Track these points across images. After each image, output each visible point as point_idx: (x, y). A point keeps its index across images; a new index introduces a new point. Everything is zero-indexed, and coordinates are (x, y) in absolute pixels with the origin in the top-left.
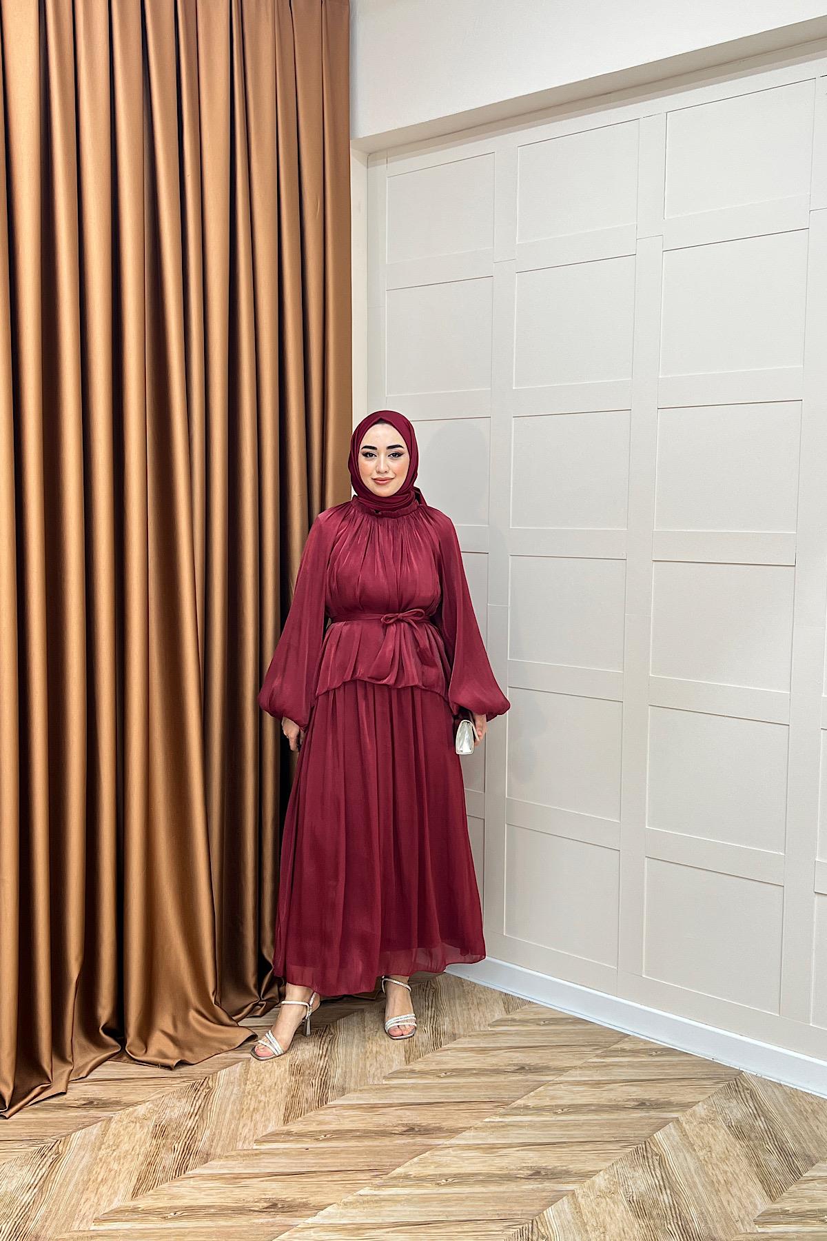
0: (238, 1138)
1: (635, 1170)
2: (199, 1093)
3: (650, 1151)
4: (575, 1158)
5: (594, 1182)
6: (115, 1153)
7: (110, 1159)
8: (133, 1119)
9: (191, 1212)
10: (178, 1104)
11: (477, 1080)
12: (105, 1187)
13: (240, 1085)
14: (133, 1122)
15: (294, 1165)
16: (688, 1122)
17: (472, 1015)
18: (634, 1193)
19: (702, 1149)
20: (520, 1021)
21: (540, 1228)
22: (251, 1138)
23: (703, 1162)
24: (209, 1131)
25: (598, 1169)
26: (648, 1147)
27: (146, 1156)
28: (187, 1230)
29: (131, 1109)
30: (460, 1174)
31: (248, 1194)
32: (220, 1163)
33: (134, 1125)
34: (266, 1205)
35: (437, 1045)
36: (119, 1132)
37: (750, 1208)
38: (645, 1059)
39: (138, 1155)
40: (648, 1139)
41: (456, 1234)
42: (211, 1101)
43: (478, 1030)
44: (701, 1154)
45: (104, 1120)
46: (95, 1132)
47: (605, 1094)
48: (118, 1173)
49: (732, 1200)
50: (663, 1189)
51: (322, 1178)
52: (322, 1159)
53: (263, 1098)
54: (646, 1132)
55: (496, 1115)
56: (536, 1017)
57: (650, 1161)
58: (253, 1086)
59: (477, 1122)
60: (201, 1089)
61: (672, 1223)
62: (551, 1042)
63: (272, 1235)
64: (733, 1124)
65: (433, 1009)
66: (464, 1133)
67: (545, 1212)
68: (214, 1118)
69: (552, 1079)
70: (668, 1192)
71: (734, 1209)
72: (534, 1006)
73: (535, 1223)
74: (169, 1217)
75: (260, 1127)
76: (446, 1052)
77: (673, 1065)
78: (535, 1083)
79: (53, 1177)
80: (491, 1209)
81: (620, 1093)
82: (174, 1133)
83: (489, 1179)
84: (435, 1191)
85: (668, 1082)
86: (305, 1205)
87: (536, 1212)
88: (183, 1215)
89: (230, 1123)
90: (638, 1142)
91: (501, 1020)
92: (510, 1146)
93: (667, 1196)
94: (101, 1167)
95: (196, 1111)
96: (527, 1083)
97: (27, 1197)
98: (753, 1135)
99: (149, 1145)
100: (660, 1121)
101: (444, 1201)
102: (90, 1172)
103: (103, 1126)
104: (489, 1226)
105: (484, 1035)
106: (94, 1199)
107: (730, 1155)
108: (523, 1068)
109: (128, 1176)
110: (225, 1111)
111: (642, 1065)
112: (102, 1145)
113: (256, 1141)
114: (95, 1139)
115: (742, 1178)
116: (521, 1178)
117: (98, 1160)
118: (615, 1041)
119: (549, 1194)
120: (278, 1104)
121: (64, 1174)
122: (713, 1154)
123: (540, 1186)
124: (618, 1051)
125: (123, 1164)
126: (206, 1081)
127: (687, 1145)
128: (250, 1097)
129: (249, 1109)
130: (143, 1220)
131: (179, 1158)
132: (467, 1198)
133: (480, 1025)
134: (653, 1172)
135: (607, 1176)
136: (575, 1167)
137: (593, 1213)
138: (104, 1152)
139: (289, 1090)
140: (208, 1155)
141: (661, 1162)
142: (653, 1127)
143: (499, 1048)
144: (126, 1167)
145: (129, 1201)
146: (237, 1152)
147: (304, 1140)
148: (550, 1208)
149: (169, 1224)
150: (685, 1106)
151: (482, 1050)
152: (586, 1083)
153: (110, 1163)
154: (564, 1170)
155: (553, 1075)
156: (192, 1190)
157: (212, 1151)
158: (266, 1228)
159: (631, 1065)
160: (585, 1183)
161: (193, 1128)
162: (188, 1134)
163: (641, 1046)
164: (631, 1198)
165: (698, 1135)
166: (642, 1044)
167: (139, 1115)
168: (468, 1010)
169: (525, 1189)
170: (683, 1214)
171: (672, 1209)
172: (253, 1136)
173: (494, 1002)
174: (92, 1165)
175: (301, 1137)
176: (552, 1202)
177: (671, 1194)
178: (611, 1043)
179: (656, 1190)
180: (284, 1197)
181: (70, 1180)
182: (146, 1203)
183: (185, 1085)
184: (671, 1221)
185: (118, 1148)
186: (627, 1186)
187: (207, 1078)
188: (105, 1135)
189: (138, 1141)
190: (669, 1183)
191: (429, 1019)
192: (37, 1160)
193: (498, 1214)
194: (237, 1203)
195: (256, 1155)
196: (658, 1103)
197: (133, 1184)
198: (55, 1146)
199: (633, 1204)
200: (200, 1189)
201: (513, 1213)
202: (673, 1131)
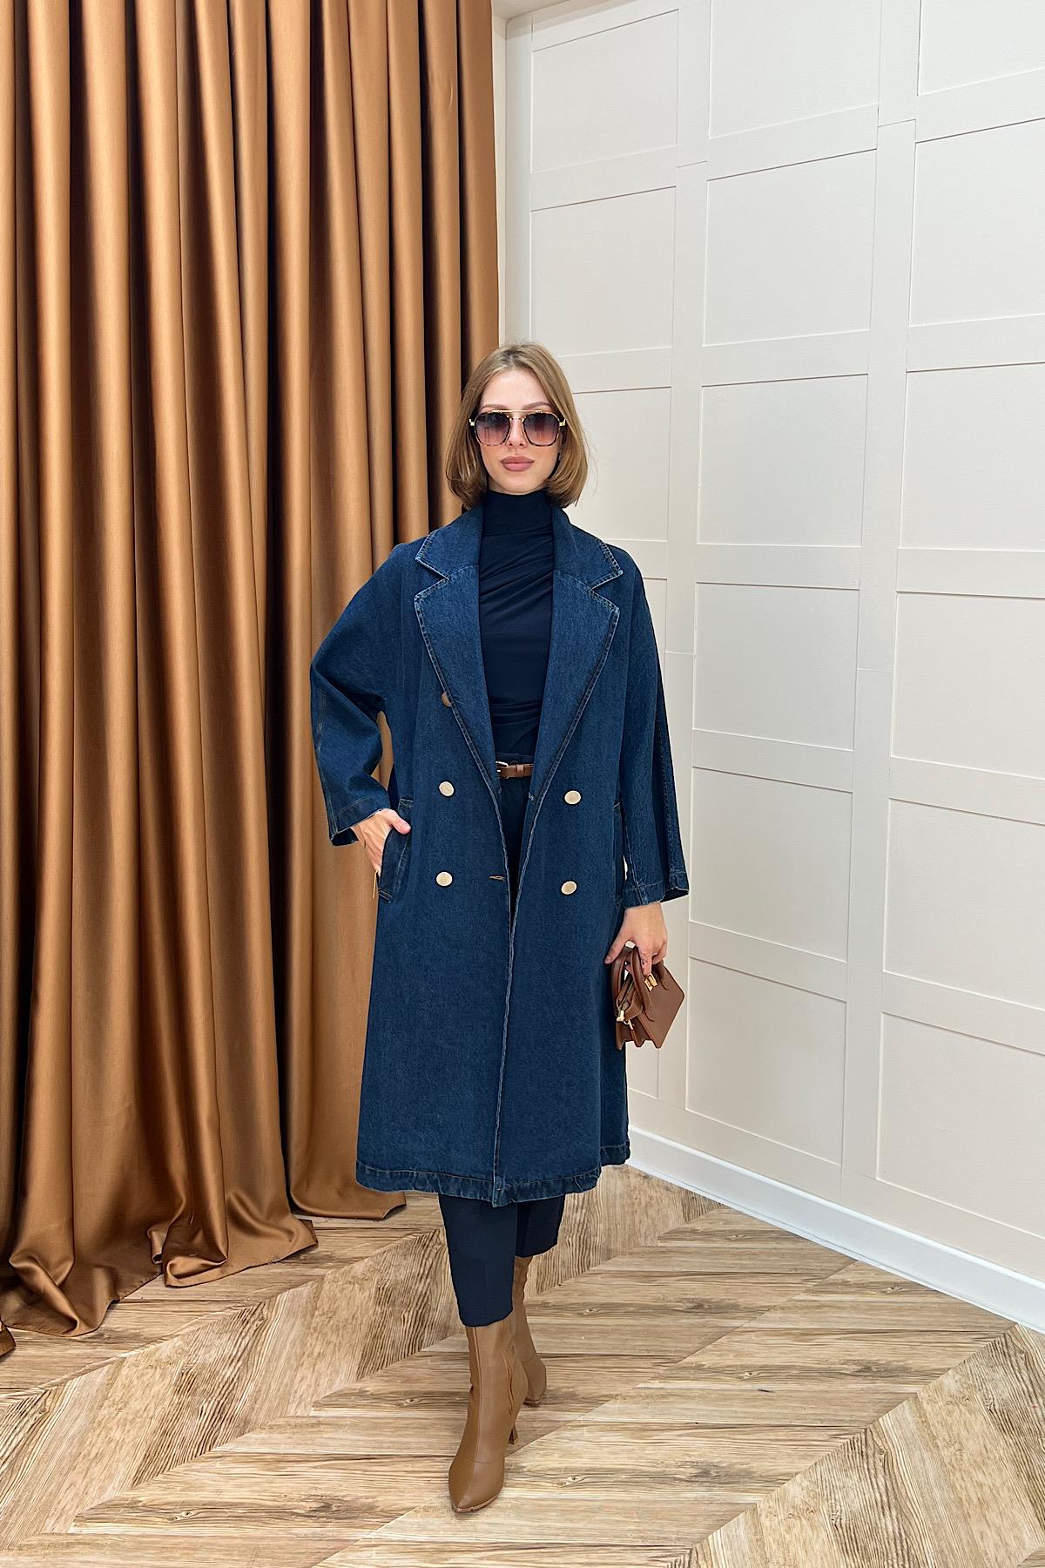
0: (292, 1398)
1: (847, 1476)
2: (248, 1326)
3: (872, 1446)
4: (761, 1451)
5: (785, 1492)
6: (120, 1413)
7: (112, 1423)
8: (153, 1363)
9: (212, 1511)
10: (217, 1342)
11: (637, 1322)
12: (97, 1469)
14: (152, 1366)
15: (361, 1443)
16: (932, 1401)
17: (637, 1221)
18: (843, 1513)
19: (948, 1446)
20: (703, 1233)
21: (700, 1563)
22: (309, 1399)
23: (948, 1466)
24: (253, 1384)
25: (795, 1471)
26: (869, 1438)
27: (162, 1421)
28: (201, 1541)
29: (152, 1347)
30: (594, 1469)
31: (292, 1488)
32: (261, 1436)
33: (151, 1371)
34: (315, 1505)
35: (583, 1265)
36: (131, 1382)
37: (1014, 1544)
38: (874, 1297)
39: (151, 1418)
40: (871, 1426)
42: (262, 1340)
43: (643, 1244)
44: (946, 1453)
45: (112, 1363)
46: (99, 1380)
47: (814, 1350)
48: (120, 1444)
49: (988, 1531)
50: (886, 1508)
51: (400, 1467)
52: (403, 1436)
53: (334, 1338)
54: (867, 1415)
55: (653, 1378)
56: (728, 1227)
57: (871, 1461)
58: (322, 1318)
59: (628, 1387)
60: (252, 1319)
61: (896, 1565)
62: (744, 1267)
63: (318, 1556)
64: (997, 1407)
65: (584, 1211)
66: (606, 1404)
67: (710, 1537)
68: (263, 1363)
69: (739, 1325)
70: (894, 1513)
71: (989, 1546)
72: (726, 1211)
73: (694, 1554)
74: (179, 1519)
75: (324, 1381)
76: (594, 1278)
77: (915, 1309)
78: (716, 1330)
79: (31, 1447)
80: (632, 1527)
81: (835, 1351)
82: (205, 1386)
83: (637, 1478)
84: (555, 1495)
85: (907, 1336)
86: (370, 1509)
87: (697, 1537)
88: (198, 1516)
89: (284, 1373)
90: (854, 1429)
91: (677, 1232)
92: (670, 1428)
93: (892, 1519)
94: (99, 1435)
95: (239, 1354)
96: (705, 1330)
98: (1025, 1427)
99: (169, 1400)
100: (889, 1396)
101: (566, 1511)
102: (82, 1443)
103: (112, 1371)
104: (628, 1556)
105: (651, 1253)
106: (81, 1486)
107: (989, 1458)
108: (700, 1306)
109: (132, 1452)
110: (280, 1353)
111: (871, 1307)
112: (105, 1400)
113: (317, 1405)
114: (97, 1391)
115: (1004, 1494)
116: (681, 1480)
117: (96, 1423)
118: (835, 1269)
119: (718, 1509)
120: (353, 1347)
121: (46, 1445)
122: (964, 1455)
123: (706, 1494)
124: (838, 1284)
125: (129, 1431)
126: (259, 1310)
127: (927, 1436)
128: (315, 1335)
129: (312, 1354)
130: (140, 1521)
131: (206, 1427)
132: (600, 1508)
133: (646, 1237)
134: (874, 1480)
135: (806, 1483)
136: (761, 1466)
137: (781, 1543)
138: (106, 1412)
139: (371, 1327)
140: (246, 1422)
141: (887, 1464)
142: (878, 1407)
143: (670, 1275)
144: (132, 1437)
145: (128, 1491)
146: (286, 1419)
147: (382, 1405)
148: (718, 1531)
149: (176, 1530)
150: (928, 1375)
151: (645, 1276)
152: (787, 1333)
153: (111, 1429)
154: (745, 1470)
155: (743, 1318)
156: (217, 1477)
157: (253, 1417)
158: (310, 1544)
159: (855, 1307)
160: (773, 1493)
161: (233, 1380)
162: (225, 1389)
163: (872, 1278)
164: (838, 1520)
165: (944, 1424)
166: (872, 1274)
167: (163, 1357)
168: (633, 1214)
169: (686, 1498)
170: (913, 1552)
171: (898, 1541)
172: (313, 1395)
173: (669, 1205)
174: (87, 1431)
175: (377, 1401)
176: (721, 1522)
177: (897, 1518)
178: (829, 1272)
179: (876, 1512)
180: (342, 1494)
181: (53, 1454)
182: (151, 1495)
183: (231, 1312)
184: (895, 1561)
185: (125, 1405)
186: (833, 1501)
187: (262, 1304)
188: (112, 1384)
189: (153, 1397)
190: (896, 1498)
191: (576, 1226)
192: (14, 1421)
193: (642, 1537)
194: (275, 1500)
195: (312, 1425)
196: (889, 1367)
197: (136, 1465)
198: (42, 1400)
199: (840, 1531)
200: (228, 1477)
201: (664, 1536)
202: (907, 1413)
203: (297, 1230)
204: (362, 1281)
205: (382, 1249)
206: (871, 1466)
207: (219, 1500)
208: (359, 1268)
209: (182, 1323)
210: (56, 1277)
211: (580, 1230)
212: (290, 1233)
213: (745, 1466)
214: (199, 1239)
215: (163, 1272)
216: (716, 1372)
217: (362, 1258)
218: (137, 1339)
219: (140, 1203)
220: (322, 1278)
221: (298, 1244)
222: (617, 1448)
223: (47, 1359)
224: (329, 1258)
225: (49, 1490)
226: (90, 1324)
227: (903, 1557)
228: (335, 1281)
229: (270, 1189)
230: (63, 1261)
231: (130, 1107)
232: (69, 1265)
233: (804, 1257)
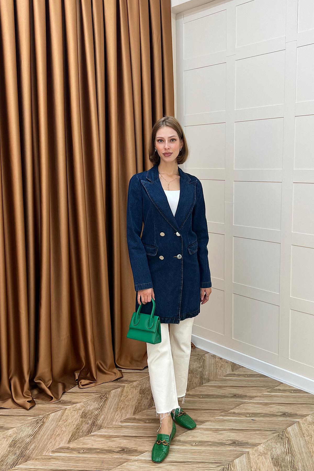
0: (114, 420)
1: (276, 444)
2: (102, 399)
3: (285, 436)
4: (251, 437)
5: (258, 448)
6: (65, 423)
7: (63, 426)
8: (75, 409)
9: (90, 450)
10: (93, 404)
11: (216, 400)
12: (58, 438)
13: (119, 397)
14: (74, 410)
15: (134, 433)
16: (303, 424)
17: (218, 371)
18: (275, 455)
19: (307, 436)
20: (237, 375)
21: (231, 467)
22: (119, 420)
23: (307, 442)
24: (103, 416)
25: (261, 443)
26: (284, 434)
27: (77, 425)
28: (87, 458)
29: (75, 405)
30: (201, 441)
31: (114, 444)
32: (105, 430)
33: (74, 412)
34: (120, 449)
35: (201, 384)
36: (68, 415)
38: (288, 394)
39: (74, 425)
40: (285, 430)
41: (196, 468)
42: (106, 403)
43: (219, 378)
44: (307, 438)
45: (63, 409)
46: (59, 414)
47: (269, 409)
48: (65, 432)
50: (288, 454)
51: (145, 439)
52: (146, 431)
53: (127, 403)
54: (284, 427)
55: (220, 416)
56: (245, 373)
57: (284, 440)
58: (124, 397)
59: (213, 418)
60: (103, 398)
61: (290, 470)
62: (249, 384)
63: (120, 463)
65: (202, 368)
66: (206, 423)
67: (235, 461)
68: (106, 410)
69: (247, 401)
70: (290, 455)
72: (245, 369)
73: (230, 465)
74: (81, 452)
75: (124, 415)
76: (204, 387)
77: (299, 397)
78: (240, 402)
79: (39, 432)
80: (212, 457)
81: (275, 409)
82: (89, 416)
83: (214, 444)
84: (190, 448)
85: (297, 405)
86: (136, 451)
87: (231, 460)
88: (86, 452)
89: (112, 413)
90: (280, 431)
91: (230, 374)
92: (225, 430)
94: (59, 429)
95: (99, 407)
96: (237, 402)
97: (28, 440)
100: (291, 422)
101: (193, 453)
102: (54, 431)
103: (63, 411)
104: (210, 465)
105: (221, 380)
106: (53, 443)
108: (235, 396)
109: (68, 434)
110: (111, 407)
111: (287, 397)
112: (61, 419)
113: (121, 422)
114: (59, 417)
116: (227, 444)
117: (58, 426)
118: (276, 385)
119: (237, 453)
120: (132, 406)
121: (44, 431)
122: (312, 439)
123: (234, 449)
124: (277, 390)
125: (67, 428)
126: (105, 395)
127: (301, 434)
128: (122, 402)
129: (121, 407)
130: (70, 453)
131: (89, 427)
132: (203, 452)
133: (220, 376)
134: (284, 446)
135: (264, 446)
136: (251, 441)
137: (256, 463)
138: (61, 423)
139: (138, 400)
140: (101, 426)
141: (289, 441)
142: (287, 425)
143: (227, 387)
144: (68, 430)
145: (67, 444)
146: (113, 426)
147: (140, 422)
148: (237, 459)
149: (80, 455)
150: (303, 416)
151: (220, 387)
152: (261, 404)
153: (62, 427)
154: (246, 442)
155: (248, 399)
156: (92, 441)
157: (103, 425)
158: (118, 460)
159: (282, 397)
160: (254, 449)
161: (97, 414)
162: (95, 417)
163: (287, 388)
164: (273, 457)
165: (307, 430)
166: (288, 387)
167: (78, 408)
168: (216, 369)
169: (228, 449)
170: (295, 466)
171: (291, 464)
172: (120, 419)
173: (227, 367)
174: (56, 428)
175: (139, 421)
176: (238, 457)
177: (291, 457)
178: (275, 387)
179: (285, 454)
180: (128, 446)
181: (46, 434)
182: (73, 446)
183: (97, 396)
184: (289, 468)
185: (67, 421)
186: (272, 451)
187: (107, 394)
188: (63, 415)
189: (75, 419)
190: (291, 451)
191: (199, 372)
192: (35, 425)
193: (215, 460)
194: (108, 448)
195: (120, 427)
196: (291, 414)
197: (69, 437)
198: (43, 419)
199: (274, 460)
200: (95, 441)
201: (221, 460)
202: (296, 427)
203: (117, 373)
204: (135, 387)
205: (142, 378)
206: (284, 441)
207: (92, 447)
208: (135, 384)
209: (83, 398)
210: (47, 385)
211: (201, 373)
212: (115, 373)
213: (246, 441)
214: (89, 375)
215: (78, 384)
216: (239, 414)
217: (136, 381)
218: (70, 403)
219: (71, 364)
220: (124, 386)
221: (117, 376)
222: (208, 435)
223: (45, 408)
224: (126, 381)
225: (44, 444)
226: (57, 398)
227: (292, 467)
228: (128, 387)
229: (110, 360)
230: (49, 380)
231: (68, 336)
232: (51, 382)
233: (267, 382)
